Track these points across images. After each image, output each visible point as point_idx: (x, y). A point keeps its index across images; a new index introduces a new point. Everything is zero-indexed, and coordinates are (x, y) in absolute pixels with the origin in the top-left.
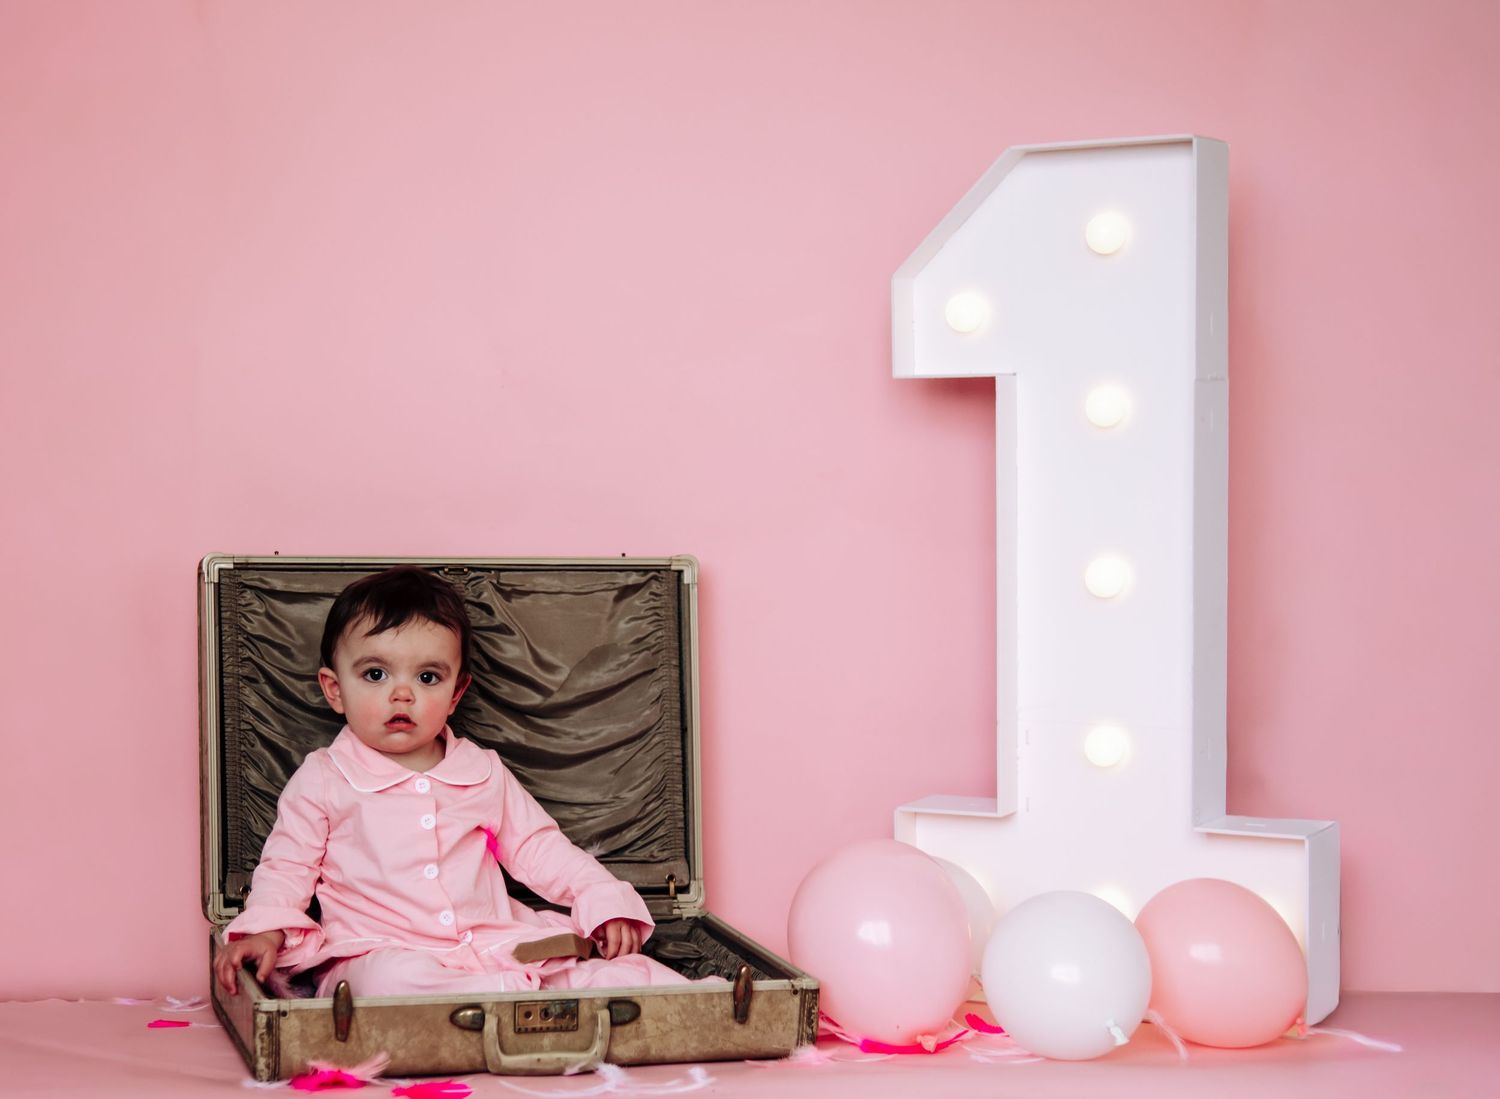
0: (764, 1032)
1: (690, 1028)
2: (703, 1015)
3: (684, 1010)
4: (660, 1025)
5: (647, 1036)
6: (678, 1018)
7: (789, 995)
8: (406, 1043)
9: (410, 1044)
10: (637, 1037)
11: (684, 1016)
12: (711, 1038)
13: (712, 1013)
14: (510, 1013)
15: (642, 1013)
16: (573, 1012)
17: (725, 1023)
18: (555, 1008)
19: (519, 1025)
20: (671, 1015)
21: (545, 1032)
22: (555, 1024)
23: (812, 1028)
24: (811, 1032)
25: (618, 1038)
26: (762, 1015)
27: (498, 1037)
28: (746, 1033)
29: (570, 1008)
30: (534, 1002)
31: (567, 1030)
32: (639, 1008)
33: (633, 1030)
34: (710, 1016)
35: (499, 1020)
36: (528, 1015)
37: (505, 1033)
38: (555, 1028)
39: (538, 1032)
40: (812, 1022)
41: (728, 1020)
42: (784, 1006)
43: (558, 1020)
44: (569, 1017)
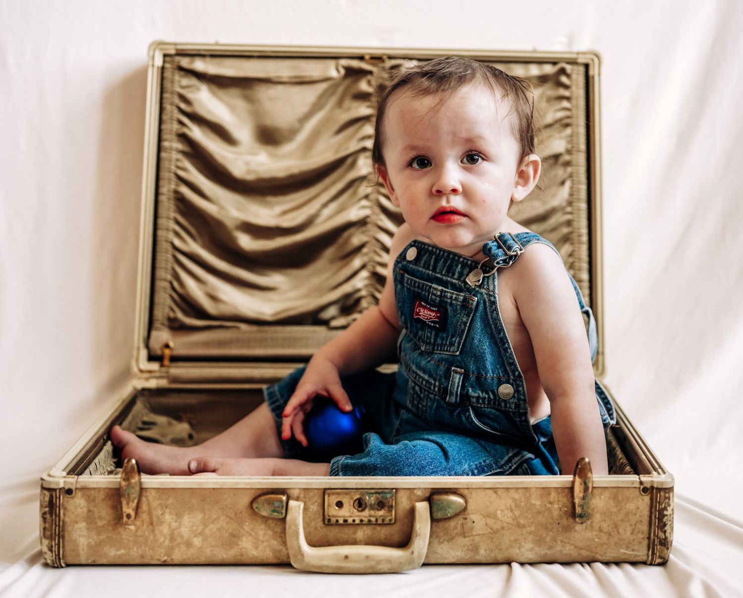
0: (609, 534)
1: (524, 526)
2: (539, 513)
3: (517, 506)
4: (490, 521)
5: (474, 533)
6: (510, 514)
7: (638, 493)
8: (203, 530)
9: (207, 532)
10: (463, 535)
11: (517, 513)
12: (548, 539)
13: (549, 510)
14: (320, 501)
15: (469, 508)
16: (390, 504)
17: (565, 522)
18: (370, 498)
19: (329, 516)
20: (502, 511)
21: (358, 525)
22: (370, 516)
23: (665, 532)
24: (664, 537)
25: (442, 534)
26: (606, 514)
27: (304, 528)
28: (589, 534)
29: (387, 498)
30: (346, 490)
31: (383, 524)
32: (466, 502)
33: (459, 526)
34: (547, 514)
35: (306, 509)
36: (340, 504)
37: (313, 524)
38: (369, 521)
39: (350, 524)
40: (665, 525)
41: (567, 519)
42: (631, 506)
43: (372, 512)
44: (386, 508)
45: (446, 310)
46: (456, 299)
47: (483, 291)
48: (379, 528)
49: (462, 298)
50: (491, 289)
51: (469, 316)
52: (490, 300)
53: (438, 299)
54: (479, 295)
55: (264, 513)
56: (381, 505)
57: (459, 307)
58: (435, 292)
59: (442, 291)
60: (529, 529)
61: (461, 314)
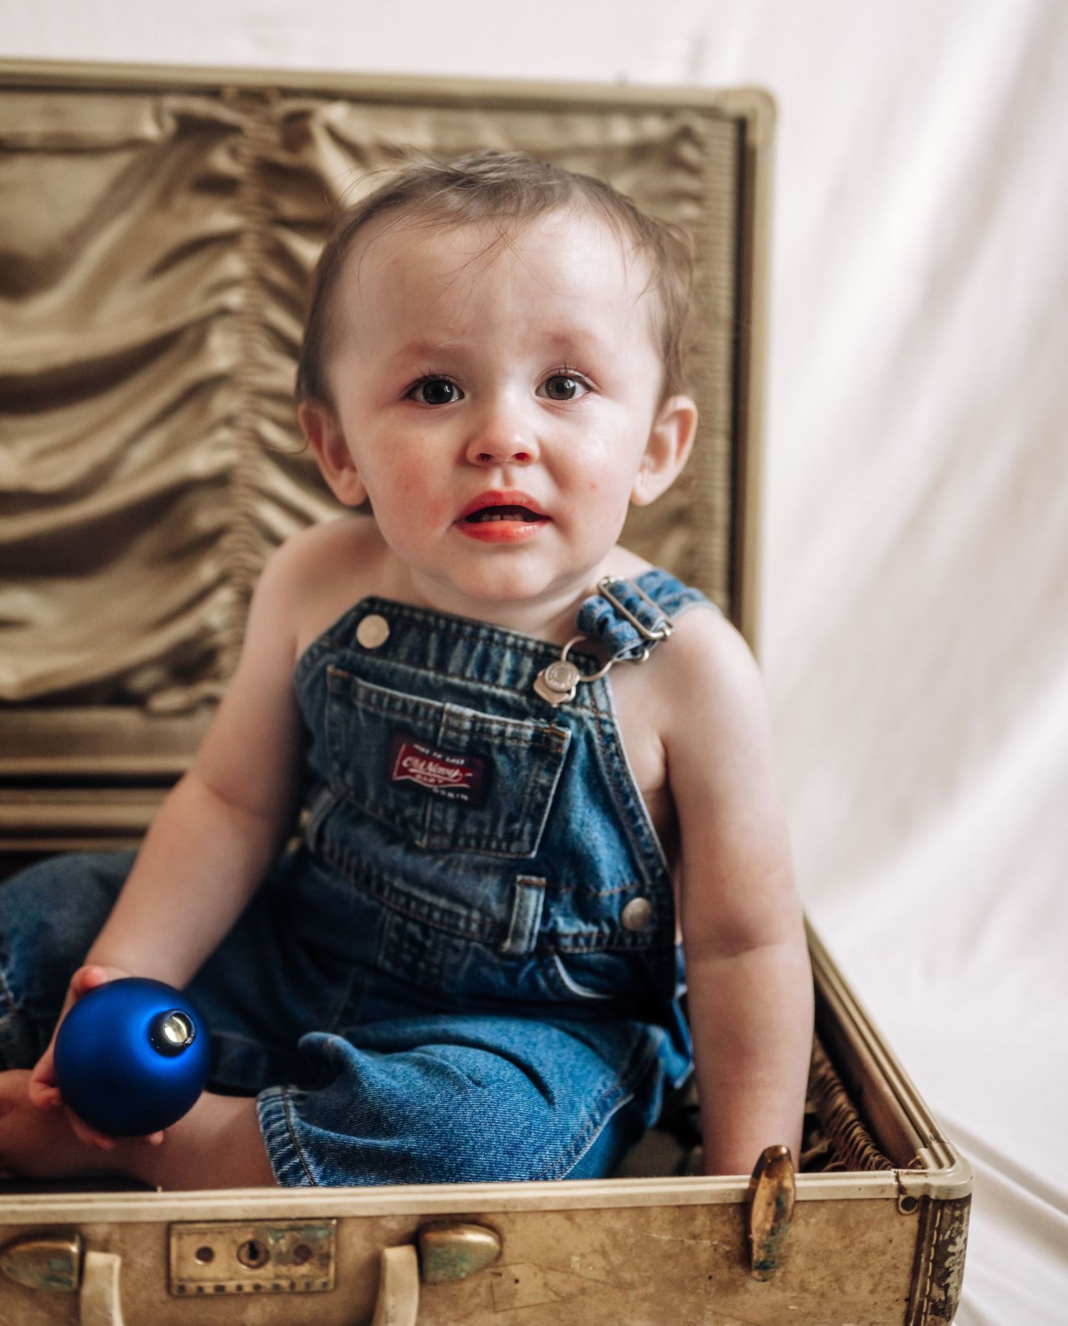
0: (823, 1295)
1: (631, 1285)
2: (667, 1257)
3: (616, 1245)
4: (555, 1279)
5: (518, 1304)
6: (601, 1263)
7: (892, 1205)
10: (492, 1306)
11: (616, 1259)
12: (685, 1309)
13: (690, 1250)
14: (158, 1248)
15: (507, 1251)
16: (324, 1250)
17: (724, 1274)
18: (277, 1240)
19: (181, 1280)
20: (583, 1256)
21: (249, 1294)
22: (278, 1277)
23: (946, 1288)
24: (943, 1298)
25: (442, 1308)
26: (819, 1256)
27: (124, 1305)
28: (778, 1296)
29: (316, 1240)
30: (221, 1224)
31: (308, 1292)
32: (501, 1241)
33: (483, 1291)
34: (684, 1259)
35: (126, 1266)
36: (206, 1254)
37: (143, 1295)
38: (277, 1287)
39: (231, 1295)
40: (948, 1273)
41: (730, 1268)
42: (875, 1237)
43: (283, 1269)
44: (313, 1260)
45: (490, 764)
46: (516, 737)
47: (585, 713)
48: (297, 1301)
49: (530, 732)
50: (602, 705)
51: (554, 773)
52: (602, 732)
53: (465, 738)
54: (573, 723)
55: (28, 1282)
56: (302, 1253)
57: (523, 754)
58: (455, 723)
59: (474, 720)
60: (641, 1291)
61: (530, 769)
